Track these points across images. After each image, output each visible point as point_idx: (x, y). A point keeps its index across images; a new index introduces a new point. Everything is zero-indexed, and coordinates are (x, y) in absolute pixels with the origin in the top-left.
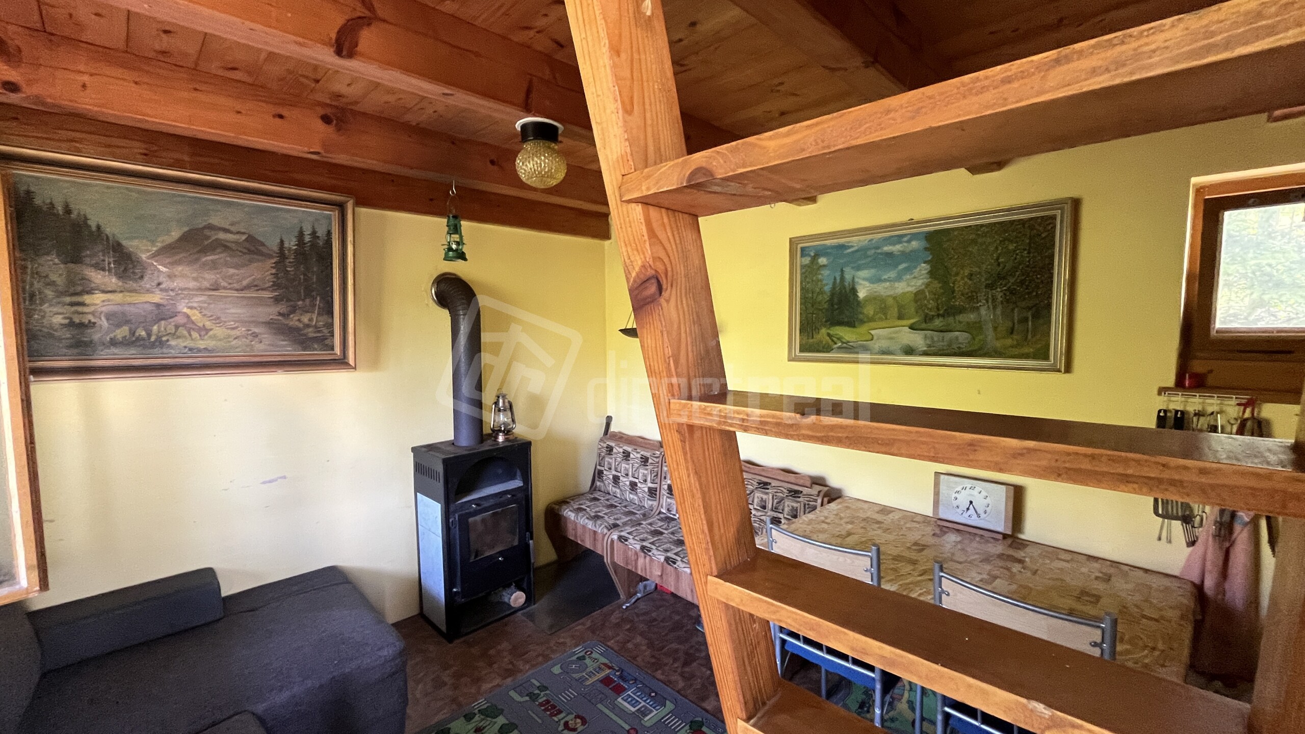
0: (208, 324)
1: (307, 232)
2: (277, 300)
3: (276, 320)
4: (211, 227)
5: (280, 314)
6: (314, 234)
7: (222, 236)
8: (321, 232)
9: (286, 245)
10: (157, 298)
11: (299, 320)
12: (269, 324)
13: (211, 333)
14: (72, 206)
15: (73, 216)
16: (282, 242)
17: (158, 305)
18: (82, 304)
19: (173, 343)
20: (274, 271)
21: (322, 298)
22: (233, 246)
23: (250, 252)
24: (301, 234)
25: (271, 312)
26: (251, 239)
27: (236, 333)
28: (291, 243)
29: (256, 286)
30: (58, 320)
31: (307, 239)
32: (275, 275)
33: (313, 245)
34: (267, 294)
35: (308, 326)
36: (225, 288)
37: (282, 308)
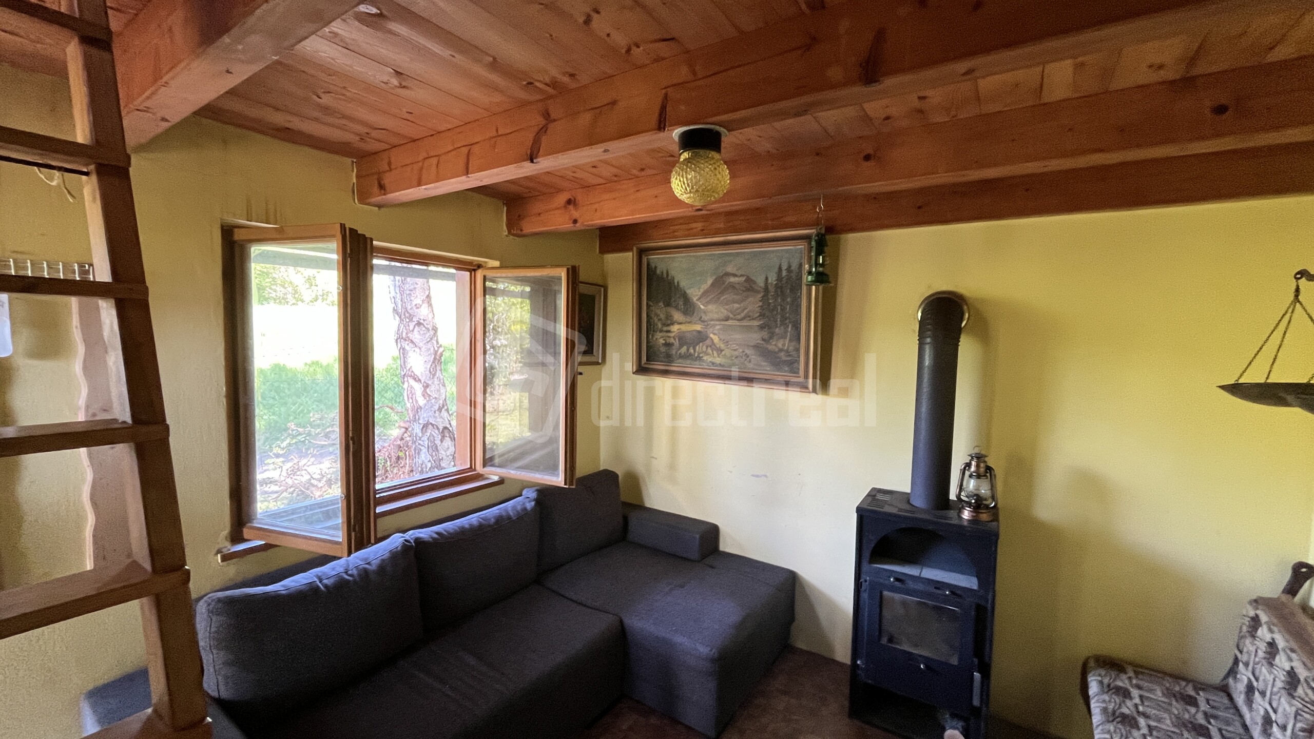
0: (723, 346)
1: (784, 267)
2: (762, 327)
3: (760, 344)
4: (728, 274)
5: (763, 340)
6: (789, 269)
7: (732, 279)
8: (794, 266)
9: (770, 281)
10: (698, 327)
11: (775, 345)
12: (756, 347)
13: (723, 353)
14: (669, 271)
15: (670, 278)
16: (767, 279)
17: (699, 332)
18: (669, 331)
19: (705, 358)
20: (761, 304)
21: (793, 326)
22: (737, 286)
23: (748, 290)
24: (780, 269)
25: (756, 337)
26: (749, 280)
27: (736, 353)
28: (773, 279)
29: (749, 317)
30: (662, 341)
31: (784, 273)
32: (761, 306)
33: (789, 278)
34: (756, 323)
35: (781, 350)
36: (732, 319)
37: (765, 334)
